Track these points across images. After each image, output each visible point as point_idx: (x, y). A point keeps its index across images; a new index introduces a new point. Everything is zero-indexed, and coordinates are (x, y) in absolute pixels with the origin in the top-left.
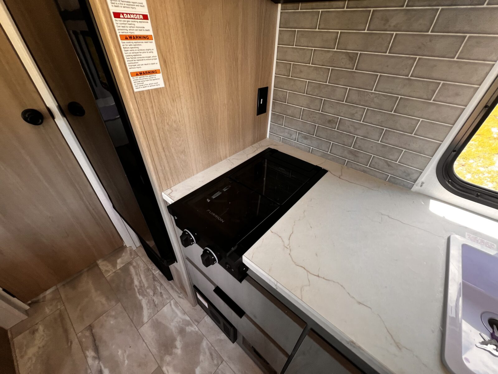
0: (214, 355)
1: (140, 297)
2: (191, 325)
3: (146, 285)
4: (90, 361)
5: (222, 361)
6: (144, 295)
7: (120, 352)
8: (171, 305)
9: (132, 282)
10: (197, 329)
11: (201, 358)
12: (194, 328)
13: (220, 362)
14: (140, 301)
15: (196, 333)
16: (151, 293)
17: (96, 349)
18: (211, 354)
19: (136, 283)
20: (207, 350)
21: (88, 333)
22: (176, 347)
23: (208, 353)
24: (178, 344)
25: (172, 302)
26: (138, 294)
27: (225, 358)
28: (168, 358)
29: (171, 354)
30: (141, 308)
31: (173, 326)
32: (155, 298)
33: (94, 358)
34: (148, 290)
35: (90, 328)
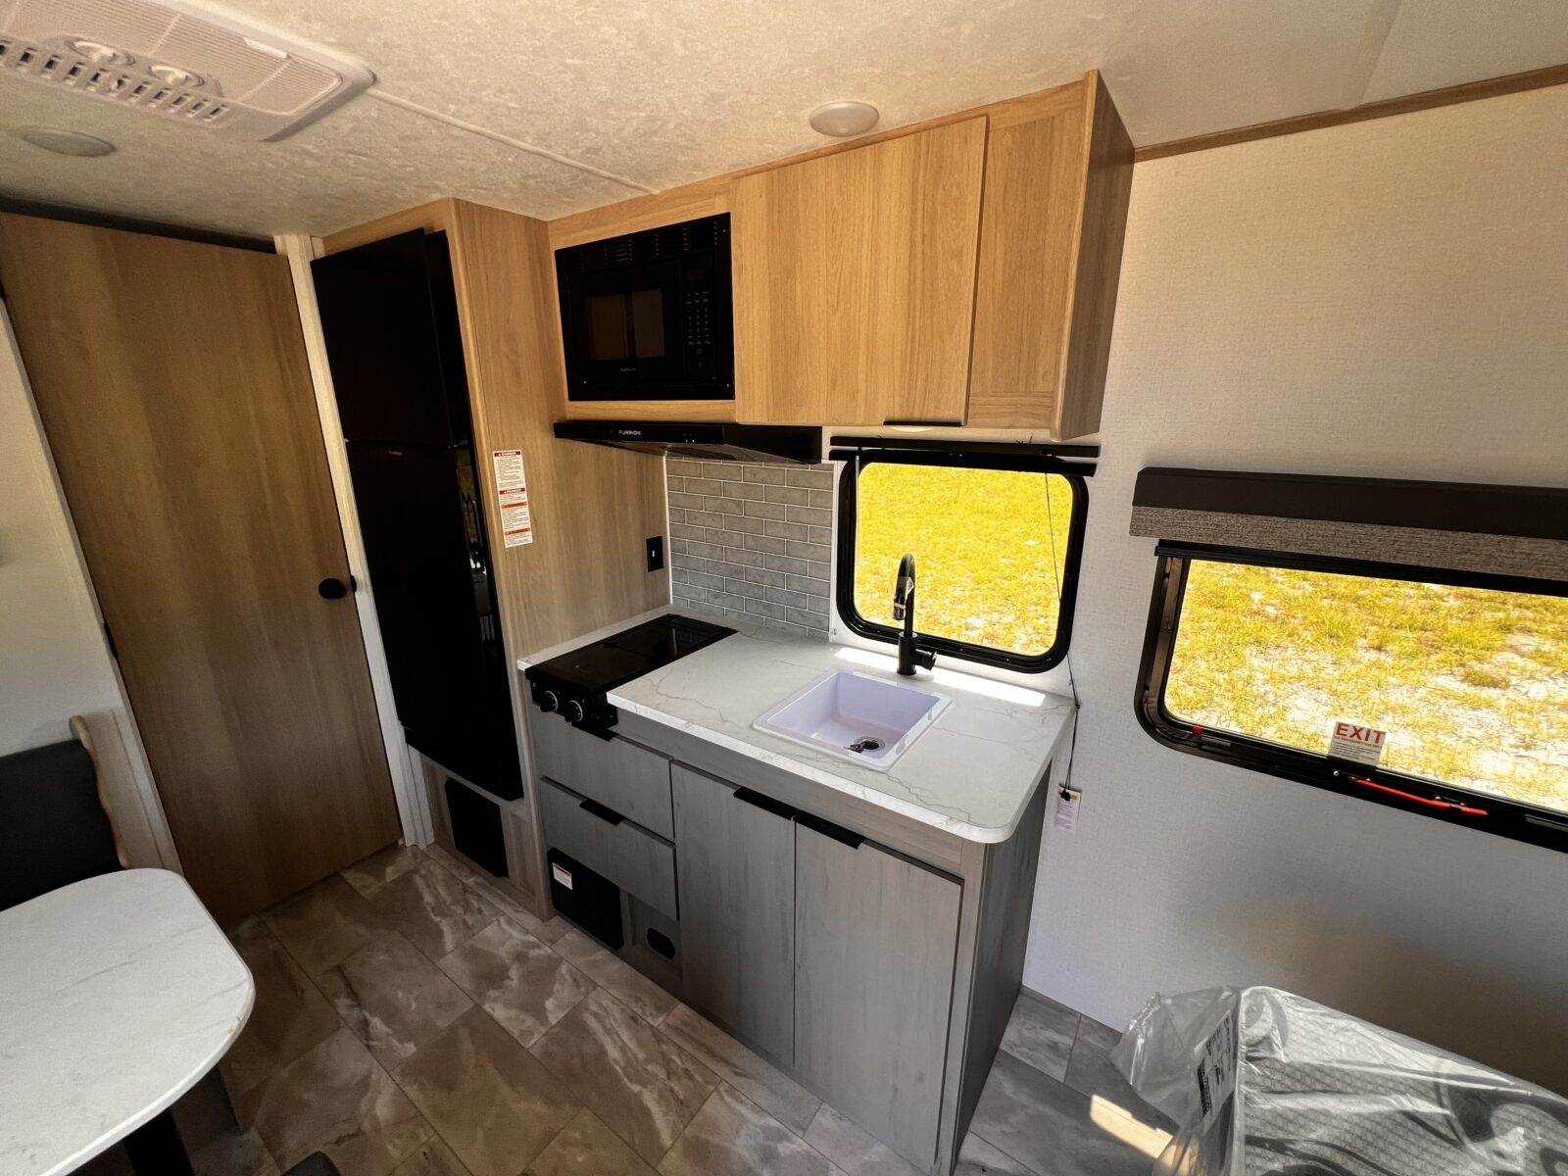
0: (580, 980)
1: (437, 919)
2: (539, 947)
3: (449, 901)
4: (343, 1012)
5: (595, 986)
6: (444, 916)
7: (400, 994)
8: (499, 923)
9: (419, 897)
10: (550, 951)
11: (557, 986)
12: (547, 950)
13: (590, 988)
14: (437, 925)
15: (549, 956)
16: (460, 911)
17: (353, 995)
18: (575, 981)
19: (428, 898)
20: (568, 978)
21: (335, 977)
22: (509, 978)
23: (569, 979)
24: (514, 974)
25: (502, 920)
26: (432, 915)
27: (601, 983)
28: (493, 993)
29: (498, 987)
30: (440, 933)
31: (503, 953)
32: (466, 918)
33: (350, 1007)
34: (452, 908)
35: (339, 969)
